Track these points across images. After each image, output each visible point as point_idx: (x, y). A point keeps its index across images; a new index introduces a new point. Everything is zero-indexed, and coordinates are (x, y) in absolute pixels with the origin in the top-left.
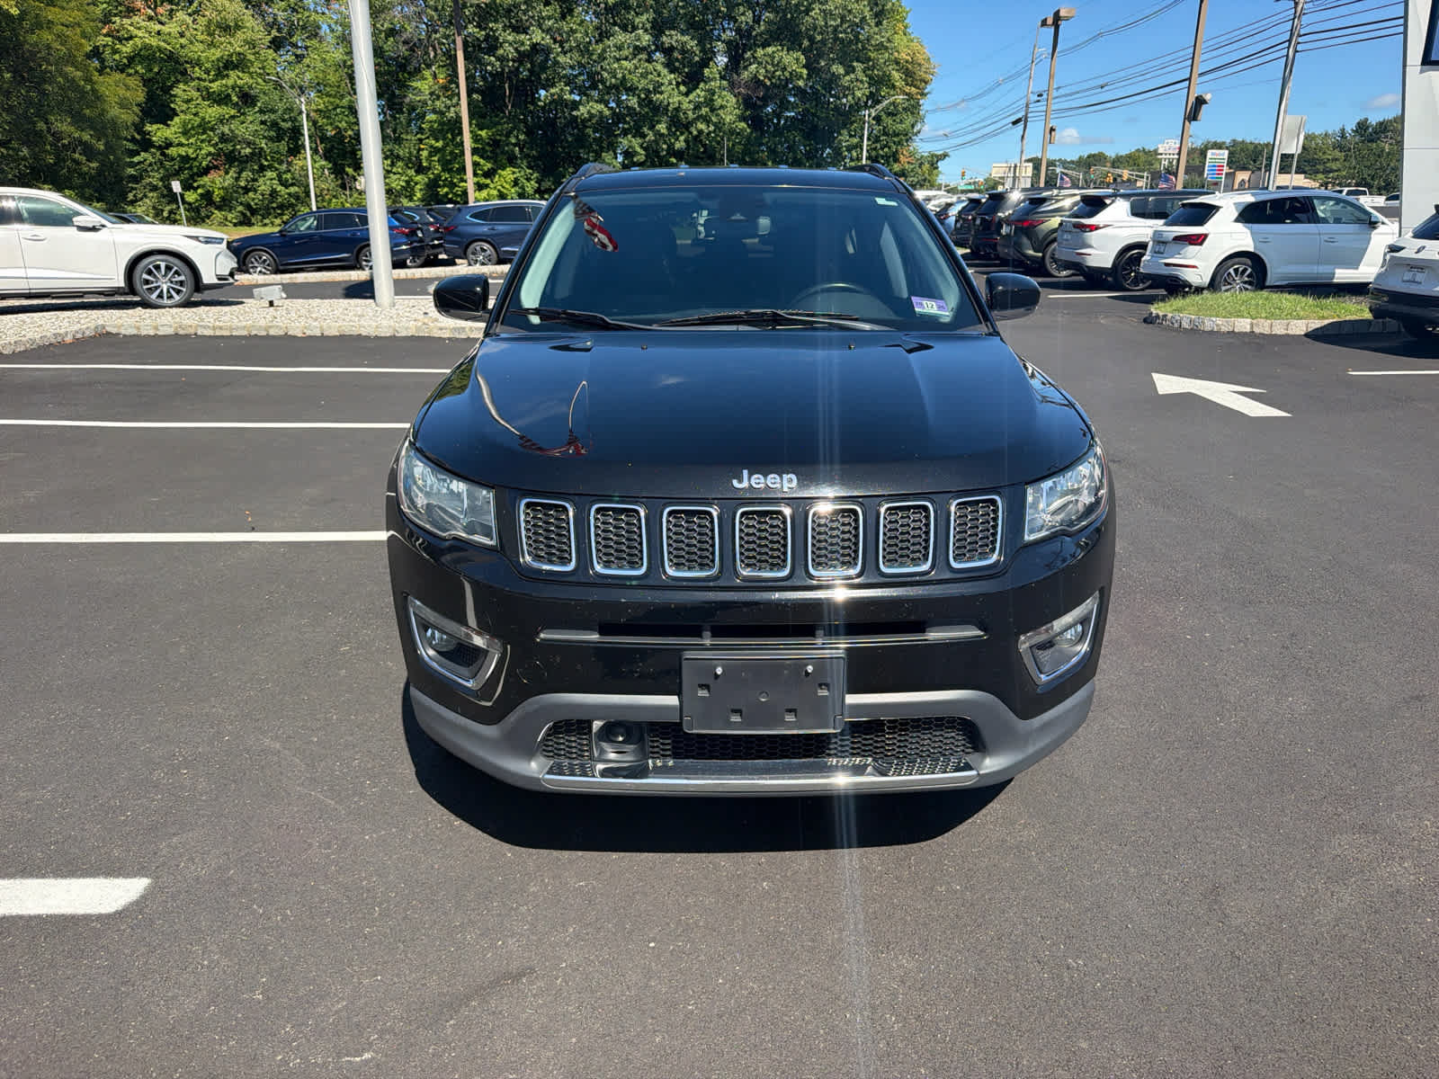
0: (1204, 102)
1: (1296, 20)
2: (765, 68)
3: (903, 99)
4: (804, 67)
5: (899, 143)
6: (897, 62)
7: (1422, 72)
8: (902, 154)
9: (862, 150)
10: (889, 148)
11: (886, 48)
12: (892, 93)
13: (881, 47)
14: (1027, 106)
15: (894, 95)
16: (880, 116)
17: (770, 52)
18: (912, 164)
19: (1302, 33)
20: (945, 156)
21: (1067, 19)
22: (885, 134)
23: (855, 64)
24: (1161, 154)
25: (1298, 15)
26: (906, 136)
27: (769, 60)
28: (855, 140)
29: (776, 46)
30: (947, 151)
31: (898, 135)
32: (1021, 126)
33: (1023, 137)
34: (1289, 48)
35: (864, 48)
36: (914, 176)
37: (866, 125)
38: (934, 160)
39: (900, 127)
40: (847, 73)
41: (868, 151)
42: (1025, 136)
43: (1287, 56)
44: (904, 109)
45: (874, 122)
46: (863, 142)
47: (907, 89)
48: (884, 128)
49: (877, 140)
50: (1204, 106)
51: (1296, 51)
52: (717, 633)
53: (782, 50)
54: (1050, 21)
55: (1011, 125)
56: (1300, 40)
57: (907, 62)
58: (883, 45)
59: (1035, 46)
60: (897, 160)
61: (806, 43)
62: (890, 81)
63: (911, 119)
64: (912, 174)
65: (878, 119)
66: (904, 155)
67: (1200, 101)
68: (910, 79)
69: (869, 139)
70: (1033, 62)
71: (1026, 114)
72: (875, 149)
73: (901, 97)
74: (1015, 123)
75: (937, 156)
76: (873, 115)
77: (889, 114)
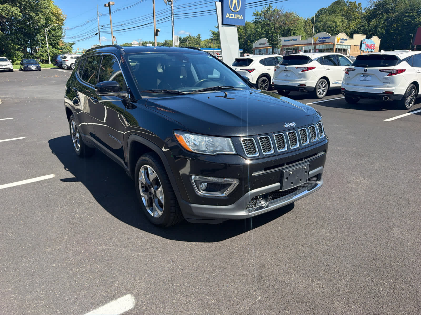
0: (159, 31)
1: (172, 11)
2: (4, 12)
3: (57, 25)
4: (20, 12)
5: (58, 39)
6: (52, 13)
7: (222, 27)
8: (60, 43)
9: (46, 41)
10: (55, 41)
11: (48, 8)
12: (52, 23)
13: (46, 8)
14: (99, 29)
15: (53, 24)
16: (50, 30)
17: (5, 6)
18: (64, 46)
19: (174, 14)
20: (74, 44)
21: (112, 5)
22: (53, 36)
23: (39, 13)
24: (133, 45)
25: (172, 9)
26: (60, 37)
27: (5, 9)
28: (43, 38)
29: (7, 4)
30: (74, 42)
31: (57, 37)
32: (98, 35)
33: (99, 39)
34: (172, 18)
35: (40, 7)
36: (66, 50)
37: (46, 33)
38: (71, 45)
39: (58, 34)
40: (36, 16)
41: (48, 41)
42: (100, 38)
43: (172, 20)
44: (58, 28)
45: (48, 32)
46: (46, 39)
47: (58, 22)
48: (52, 34)
49: (50, 38)
50: (159, 32)
51: (174, 19)
52: (287, 164)
53: (10, 6)
54: (107, 5)
55: (95, 35)
56: (174, 16)
57: (56, 13)
58: (47, 8)
59: (98, 12)
60: (58, 45)
61: (18, 5)
62: (51, 19)
63: (60, 32)
64: (65, 49)
65: (49, 31)
66: (61, 43)
67: (157, 31)
68: (58, 19)
69: (48, 38)
70: (98, 16)
71: (99, 32)
72: (51, 41)
73: (56, 25)
74: (96, 34)
75: (71, 44)
76: (48, 30)
77: (53, 30)
